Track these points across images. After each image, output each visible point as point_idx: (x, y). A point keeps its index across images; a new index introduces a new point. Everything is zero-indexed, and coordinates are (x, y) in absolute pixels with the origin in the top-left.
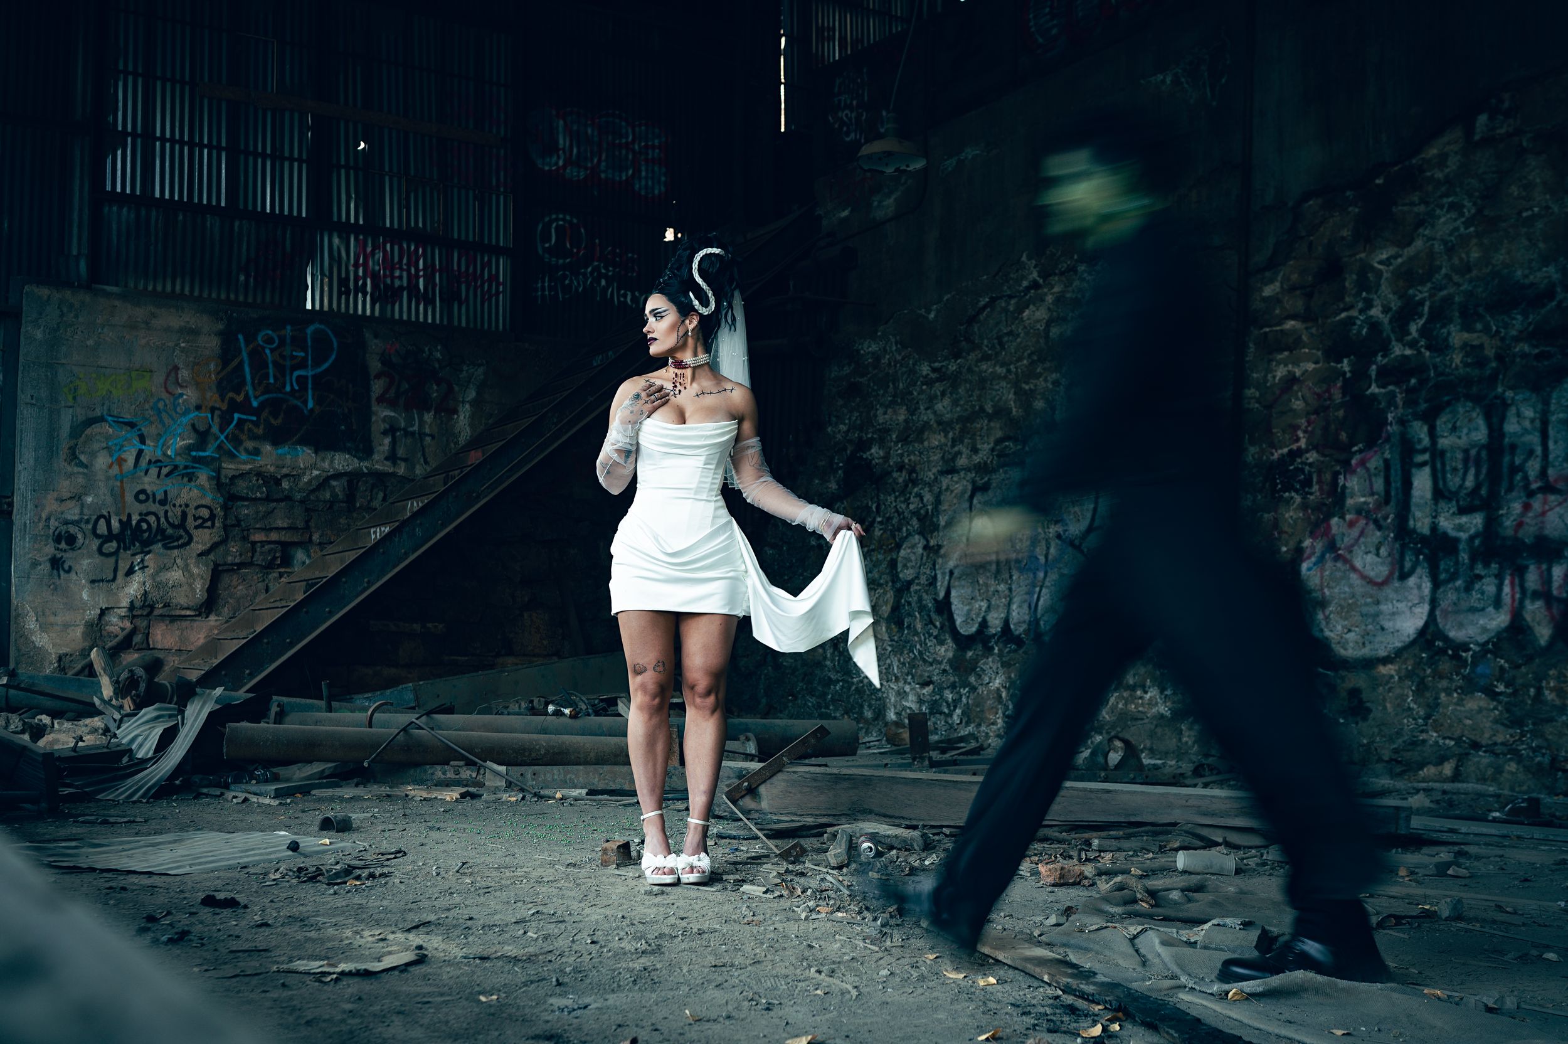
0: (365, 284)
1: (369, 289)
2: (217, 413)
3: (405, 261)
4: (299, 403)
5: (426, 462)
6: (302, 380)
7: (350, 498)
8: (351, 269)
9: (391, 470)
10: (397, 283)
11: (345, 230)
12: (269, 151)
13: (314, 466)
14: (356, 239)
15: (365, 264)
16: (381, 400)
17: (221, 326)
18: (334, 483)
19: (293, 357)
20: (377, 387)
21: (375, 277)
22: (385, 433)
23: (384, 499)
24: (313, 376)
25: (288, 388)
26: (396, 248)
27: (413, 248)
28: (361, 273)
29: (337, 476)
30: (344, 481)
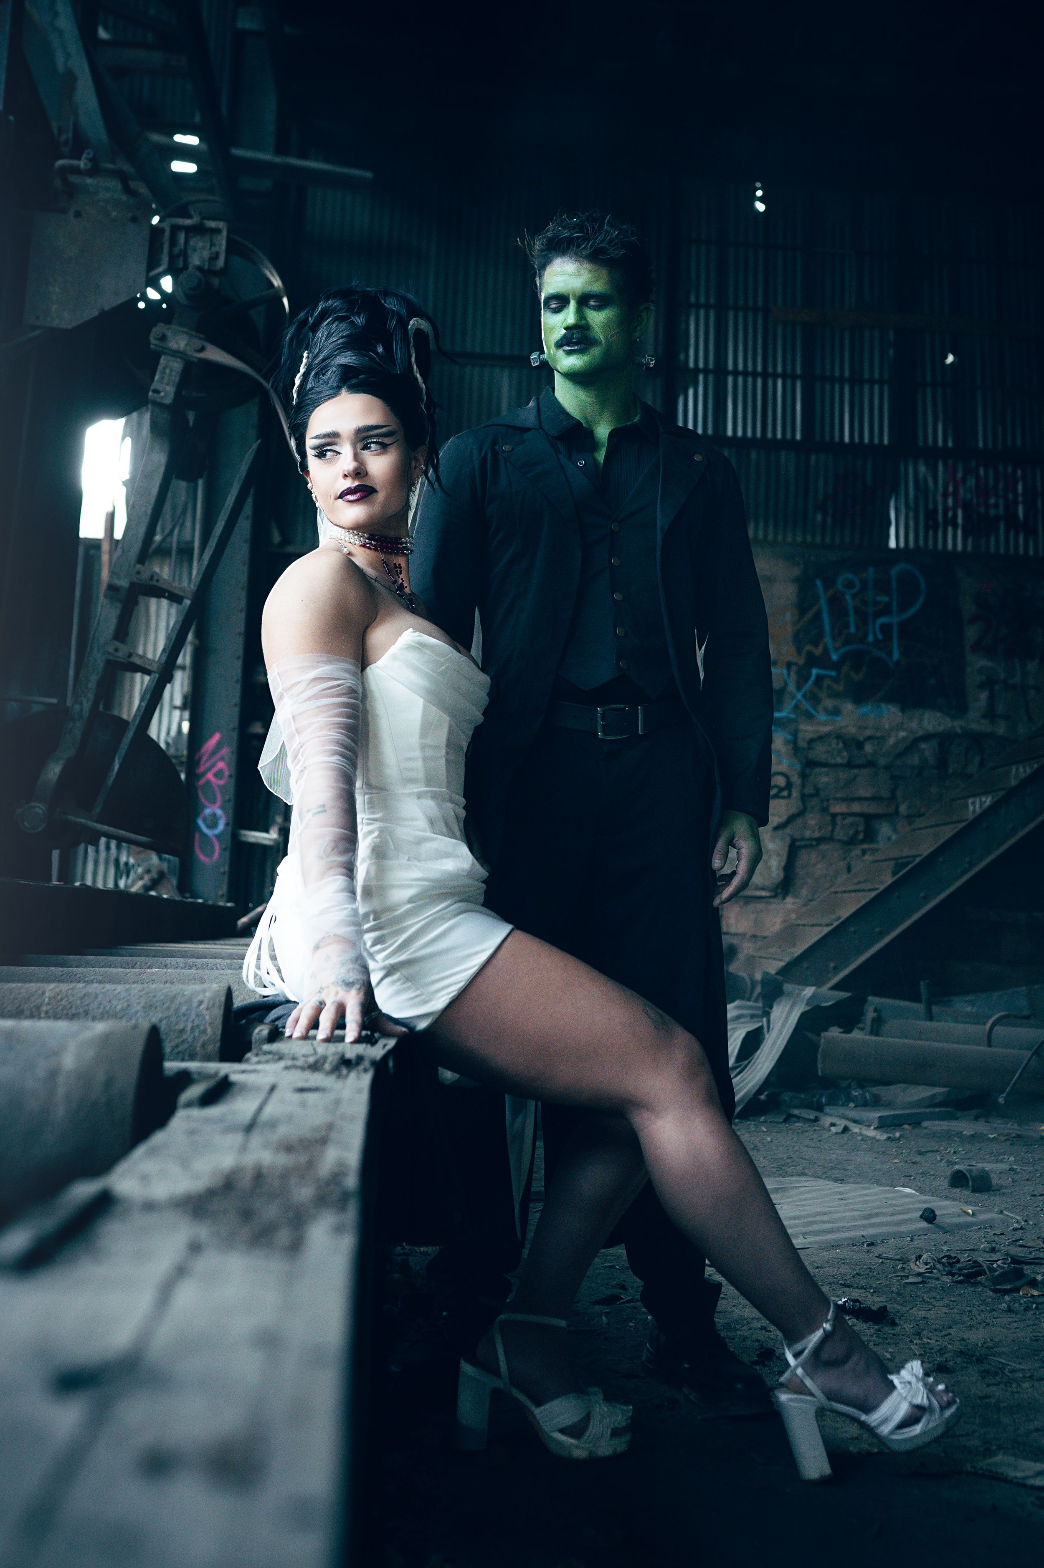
0: (955, 516)
1: (960, 520)
2: (794, 668)
3: (1001, 485)
4: (882, 655)
5: (1030, 720)
6: (886, 629)
7: (942, 762)
8: (940, 499)
9: (989, 729)
10: (992, 512)
11: (932, 455)
12: (847, 374)
13: (900, 727)
14: (945, 465)
15: (955, 494)
16: (977, 647)
17: (796, 572)
18: (923, 746)
19: (876, 603)
20: (972, 633)
21: (967, 507)
22: (981, 686)
23: (981, 764)
24: (901, 624)
25: (871, 638)
26: (991, 472)
27: (1010, 470)
28: (950, 502)
29: (927, 737)
30: (934, 743)
